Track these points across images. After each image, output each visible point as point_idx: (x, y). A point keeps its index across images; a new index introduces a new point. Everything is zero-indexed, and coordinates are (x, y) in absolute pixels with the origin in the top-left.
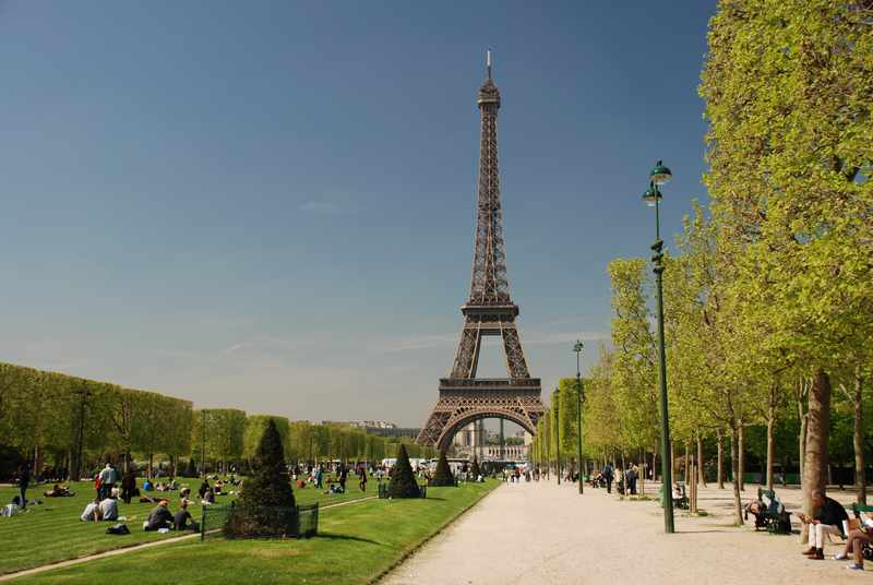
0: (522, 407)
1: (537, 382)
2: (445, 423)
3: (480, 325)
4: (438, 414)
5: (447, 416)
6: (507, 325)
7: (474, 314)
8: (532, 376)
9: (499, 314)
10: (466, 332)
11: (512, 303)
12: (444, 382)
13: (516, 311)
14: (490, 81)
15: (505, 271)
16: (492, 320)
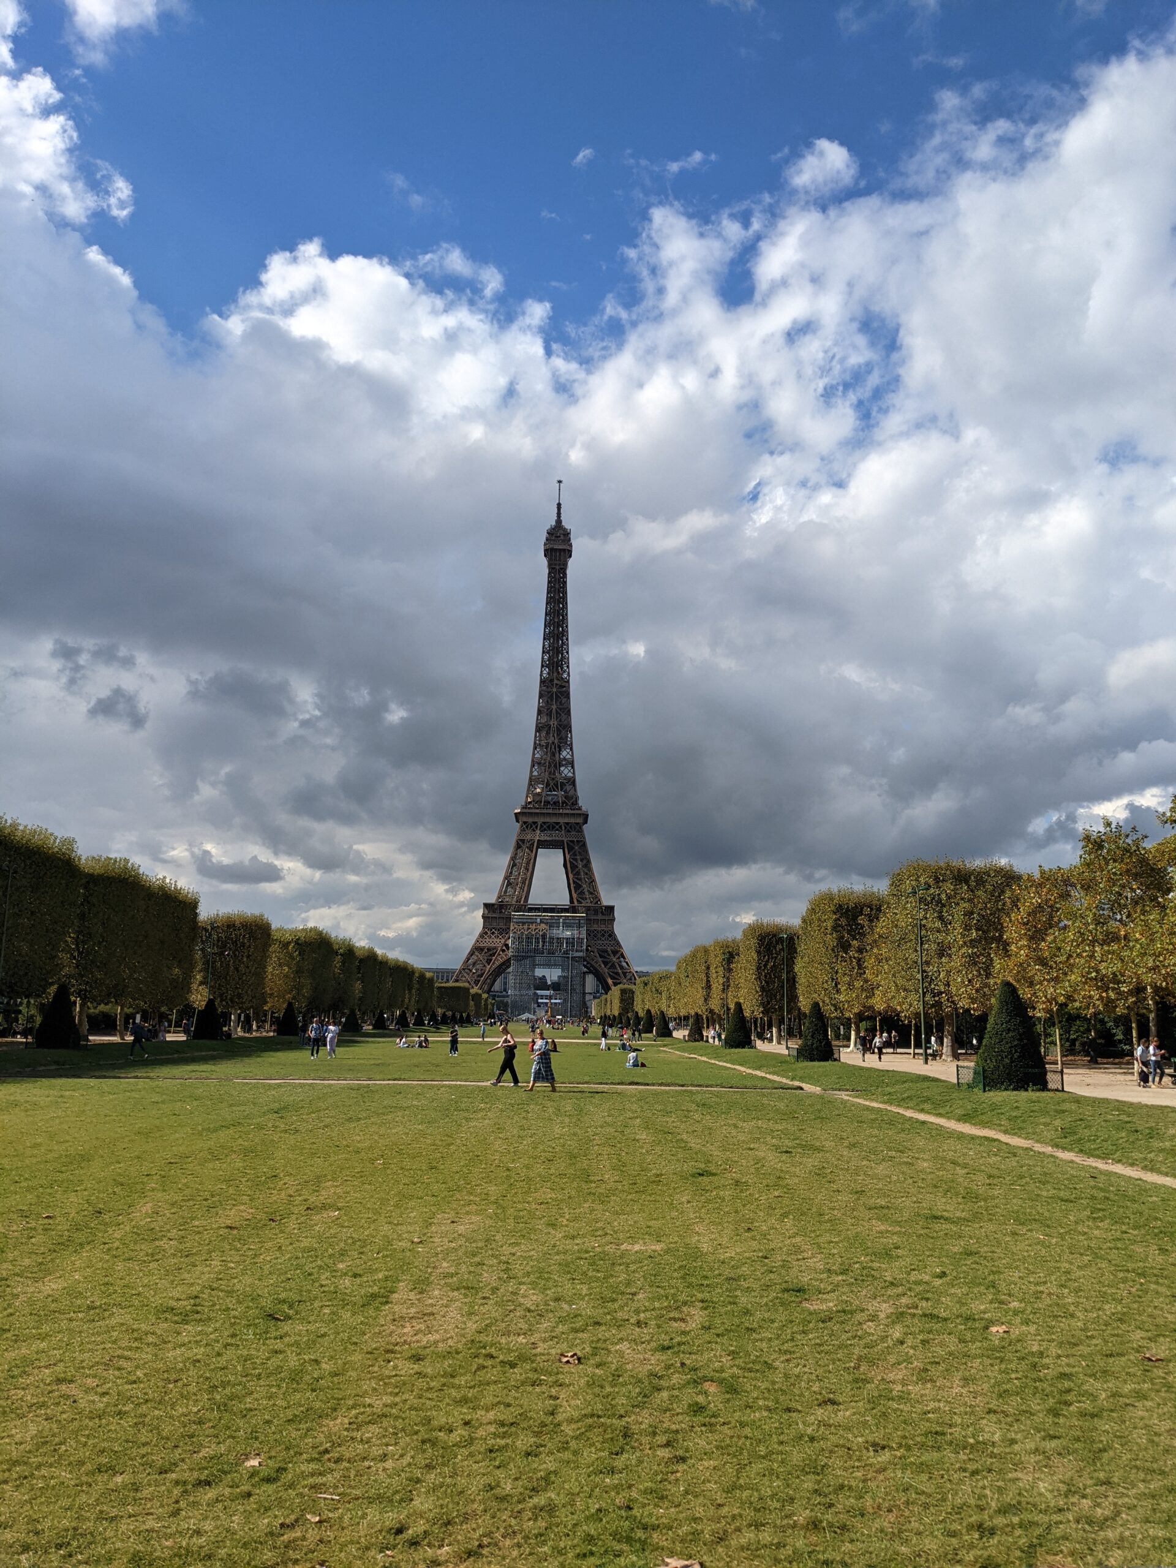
1: (611, 909)
2: (488, 962)
3: (538, 835)
4: (480, 949)
5: (491, 952)
6: (573, 836)
7: (530, 820)
8: (606, 901)
9: (562, 822)
10: (518, 846)
11: (580, 809)
12: (487, 906)
13: (586, 817)
14: (559, 521)
15: (573, 767)
16: (554, 829)
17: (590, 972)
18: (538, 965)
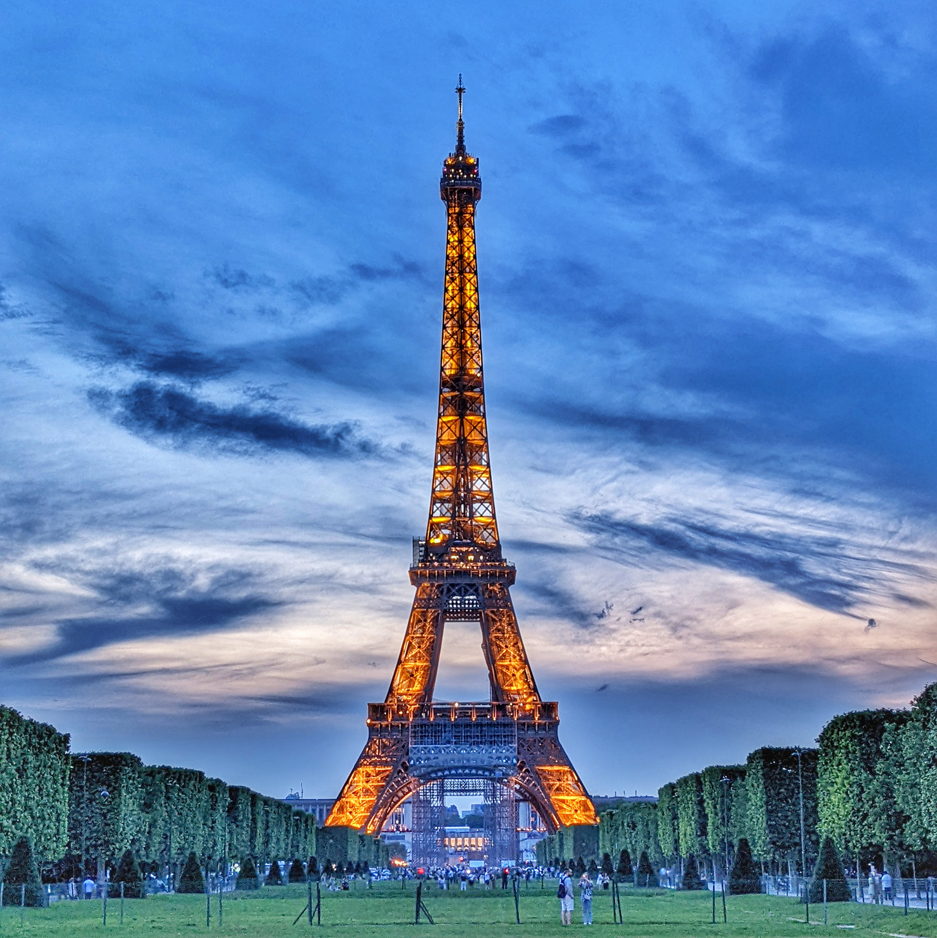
1: (553, 708)
3: (444, 604)
9: (478, 583)
14: (461, 148)
15: (492, 503)
16: (466, 592)
17: (525, 800)
18: (451, 791)
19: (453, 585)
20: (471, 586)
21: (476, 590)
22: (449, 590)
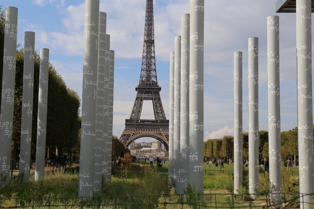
0: (162, 133)
2: (128, 139)
3: (144, 95)
4: (125, 135)
6: (156, 96)
7: (141, 90)
9: (152, 91)
10: (137, 99)
11: (158, 86)
12: (127, 120)
13: (160, 89)
16: (149, 93)
19: (146, 91)
20: (150, 92)
21: (152, 93)
22: (145, 93)
